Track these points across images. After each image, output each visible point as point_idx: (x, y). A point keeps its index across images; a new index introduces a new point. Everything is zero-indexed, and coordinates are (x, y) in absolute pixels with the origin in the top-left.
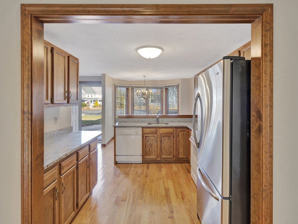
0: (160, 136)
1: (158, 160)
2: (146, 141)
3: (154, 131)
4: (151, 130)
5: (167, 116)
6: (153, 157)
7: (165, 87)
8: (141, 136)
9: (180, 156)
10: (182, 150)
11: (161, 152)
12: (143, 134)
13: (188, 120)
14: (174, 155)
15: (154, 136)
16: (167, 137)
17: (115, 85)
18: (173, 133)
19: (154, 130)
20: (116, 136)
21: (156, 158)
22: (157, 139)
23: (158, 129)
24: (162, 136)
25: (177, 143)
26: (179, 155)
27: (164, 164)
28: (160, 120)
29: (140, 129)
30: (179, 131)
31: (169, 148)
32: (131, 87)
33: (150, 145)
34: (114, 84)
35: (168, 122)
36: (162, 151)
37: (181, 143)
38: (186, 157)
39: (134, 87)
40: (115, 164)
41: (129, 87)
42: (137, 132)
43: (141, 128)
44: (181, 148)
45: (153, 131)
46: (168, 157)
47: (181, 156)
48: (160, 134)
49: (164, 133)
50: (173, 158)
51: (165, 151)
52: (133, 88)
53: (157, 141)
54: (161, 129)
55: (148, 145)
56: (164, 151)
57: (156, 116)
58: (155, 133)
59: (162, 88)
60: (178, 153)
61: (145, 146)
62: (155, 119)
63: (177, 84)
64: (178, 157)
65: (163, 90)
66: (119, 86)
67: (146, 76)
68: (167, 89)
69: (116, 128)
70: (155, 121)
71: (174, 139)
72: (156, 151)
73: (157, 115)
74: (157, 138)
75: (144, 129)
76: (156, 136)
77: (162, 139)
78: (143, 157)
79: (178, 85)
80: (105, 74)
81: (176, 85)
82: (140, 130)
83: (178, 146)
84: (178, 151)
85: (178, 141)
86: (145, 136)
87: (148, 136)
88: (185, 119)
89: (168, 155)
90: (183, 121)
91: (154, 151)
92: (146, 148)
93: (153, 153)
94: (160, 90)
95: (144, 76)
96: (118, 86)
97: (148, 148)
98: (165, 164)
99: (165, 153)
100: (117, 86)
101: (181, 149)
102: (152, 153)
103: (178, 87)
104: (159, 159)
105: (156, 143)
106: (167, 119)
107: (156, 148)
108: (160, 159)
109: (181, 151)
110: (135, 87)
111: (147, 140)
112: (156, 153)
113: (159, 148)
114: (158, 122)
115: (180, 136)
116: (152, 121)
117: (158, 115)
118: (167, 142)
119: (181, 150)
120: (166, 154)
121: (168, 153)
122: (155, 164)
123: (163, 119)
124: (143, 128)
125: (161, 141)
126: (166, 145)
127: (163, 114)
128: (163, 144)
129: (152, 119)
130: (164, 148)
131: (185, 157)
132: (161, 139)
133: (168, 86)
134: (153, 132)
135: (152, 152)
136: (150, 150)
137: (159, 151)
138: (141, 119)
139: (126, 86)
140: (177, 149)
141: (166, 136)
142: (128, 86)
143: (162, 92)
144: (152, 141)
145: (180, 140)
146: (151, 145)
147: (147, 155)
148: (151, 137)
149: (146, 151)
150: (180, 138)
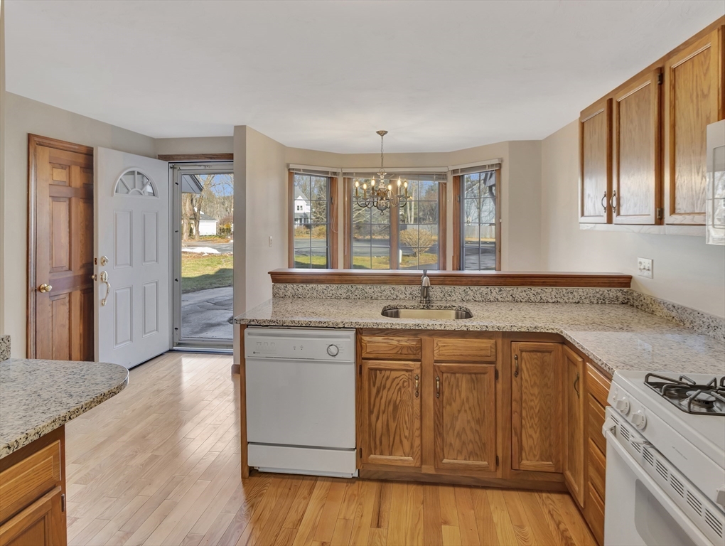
0: (435, 370)
1: (424, 471)
2: (374, 391)
3: (409, 347)
4: (394, 341)
5: (464, 279)
6: (402, 459)
7: (454, 171)
8: (351, 370)
9: (524, 462)
10: (536, 436)
11: (439, 440)
12: (361, 359)
13: (553, 293)
14: (500, 455)
15: (407, 371)
16: (468, 376)
17: (292, 166)
18: (492, 359)
19: (405, 341)
20: (249, 365)
21: (418, 464)
22: (421, 383)
23: (425, 338)
24: (444, 369)
25: (514, 404)
26: (520, 459)
27: (451, 489)
28: (436, 292)
29: (348, 337)
30: (522, 351)
31: (473, 424)
32: (344, 174)
33: (391, 408)
34: (288, 165)
35: (469, 300)
36: (441, 434)
37: (532, 403)
38: (553, 470)
39: (352, 174)
40: (243, 477)
41: (335, 173)
42: (333, 350)
43: (352, 333)
44: (531, 427)
45: (402, 348)
46: (470, 462)
47: (529, 463)
48: (436, 361)
49: (454, 358)
50: (492, 467)
51: (459, 435)
52: (348, 178)
53: (419, 393)
54: (440, 341)
55: (383, 407)
56: (451, 438)
57: (420, 276)
58: (412, 357)
59: (441, 176)
60: (515, 447)
61: (371, 412)
62: (416, 289)
63: (496, 162)
64: (516, 466)
65: (445, 184)
66: (304, 170)
67: (386, 132)
68: (458, 180)
69: (247, 331)
70: (413, 297)
71: (499, 386)
72: (417, 433)
73: (422, 272)
74: (421, 378)
75: (366, 339)
76: (418, 371)
77: (445, 384)
78: (360, 455)
79: (500, 165)
80: (244, 127)
81: (492, 165)
82: (346, 342)
83: (515, 416)
84: (515, 439)
85: (516, 395)
86: (371, 369)
87: (381, 370)
88: (538, 289)
89: (472, 455)
90: (532, 298)
91: (407, 434)
92: (374, 417)
93: (405, 441)
94: (437, 182)
95: (382, 133)
96: (300, 170)
97: (383, 418)
98: (458, 489)
99: (457, 444)
100: (298, 172)
101: (531, 431)
102: (401, 442)
103: (499, 171)
104: (428, 469)
105: (417, 401)
106: (463, 288)
107: (417, 424)
108: (437, 469)
109: (530, 442)
110: (356, 173)
111: (378, 384)
112: (417, 442)
113: (429, 422)
114: (429, 301)
115: (525, 375)
116: (402, 296)
117: (428, 272)
118: (468, 399)
119: (531, 437)
120: (460, 452)
121: (470, 447)
122: (413, 488)
123: (448, 288)
124: (360, 332)
125: (438, 393)
126: (459, 411)
127: (444, 268)
128: (450, 405)
129: (402, 287)
130: (453, 426)
131: (547, 465)
132: (441, 384)
133: (463, 170)
134: (405, 351)
135: (397, 438)
136: (393, 425)
137: (429, 435)
138: (360, 286)
139: (327, 173)
140: (513, 432)
141: (463, 371)
142: (335, 170)
143: (443, 187)
144: (400, 389)
145: (524, 390)
146: (396, 408)
147: (378, 451)
148: (394, 374)
149: (372, 433)
150: (524, 383)
